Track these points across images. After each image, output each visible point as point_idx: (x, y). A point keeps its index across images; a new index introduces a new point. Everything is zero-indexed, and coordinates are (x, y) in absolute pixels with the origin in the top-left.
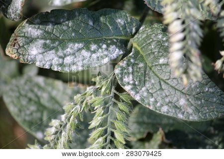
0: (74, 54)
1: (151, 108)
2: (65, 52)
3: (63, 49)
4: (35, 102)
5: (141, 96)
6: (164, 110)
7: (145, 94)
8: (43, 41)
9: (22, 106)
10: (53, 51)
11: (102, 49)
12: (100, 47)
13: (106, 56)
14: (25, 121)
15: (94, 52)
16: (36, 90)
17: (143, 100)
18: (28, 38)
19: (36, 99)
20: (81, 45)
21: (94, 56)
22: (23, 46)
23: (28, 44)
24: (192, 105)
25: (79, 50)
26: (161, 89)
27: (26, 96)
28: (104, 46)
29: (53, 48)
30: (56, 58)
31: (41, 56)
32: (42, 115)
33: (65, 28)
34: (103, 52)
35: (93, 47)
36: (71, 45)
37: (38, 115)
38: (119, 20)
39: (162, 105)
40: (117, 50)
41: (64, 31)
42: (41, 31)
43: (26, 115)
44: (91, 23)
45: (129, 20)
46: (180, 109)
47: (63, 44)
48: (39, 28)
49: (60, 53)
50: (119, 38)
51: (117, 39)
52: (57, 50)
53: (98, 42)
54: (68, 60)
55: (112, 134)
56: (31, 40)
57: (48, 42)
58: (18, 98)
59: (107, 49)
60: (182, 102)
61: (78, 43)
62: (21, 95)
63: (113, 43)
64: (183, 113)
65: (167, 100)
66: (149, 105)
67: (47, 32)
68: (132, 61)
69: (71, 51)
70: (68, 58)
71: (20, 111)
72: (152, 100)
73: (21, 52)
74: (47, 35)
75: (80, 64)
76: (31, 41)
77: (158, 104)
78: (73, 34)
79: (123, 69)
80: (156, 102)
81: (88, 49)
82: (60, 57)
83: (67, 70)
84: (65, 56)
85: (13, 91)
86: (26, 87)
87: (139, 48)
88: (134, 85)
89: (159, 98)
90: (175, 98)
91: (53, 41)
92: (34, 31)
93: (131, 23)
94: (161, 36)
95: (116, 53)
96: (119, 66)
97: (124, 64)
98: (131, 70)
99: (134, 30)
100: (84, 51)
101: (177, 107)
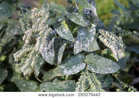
0: (75, 69)
1: (103, 74)
3: (72, 68)
5: (98, 72)
6: (106, 73)
7: (99, 71)
8: (66, 69)
10: (70, 70)
12: (80, 65)
13: (83, 66)
15: (79, 66)
17: (99, 73)
26: (102, 68)
28: (81, 64)
31: (68, 72)
33: (70, 63)
35: (79, 65)
36: (73, 67)
49: (72, 70)
51: (82, 61)
53: (79, 63)
54: (75, 70)
55: (97, 84)
60: (110, 69)
61: (75, 65)
64: (111, 72)
65: (106, 70)
67: (66, 66)
70: (74, 70)
72: (102, 72)
73: (62, 73)
74: (66, 67)
75: (78, 70)
76: (63, 70)
77: (104, 72)
78: (72, 64)
79: (89, 67)
80: (103, 72)
81: (78, 66)
82: (72, 71)
83: (76, 73)
85: (48, 89)
86: (52, 87)
87: (89, 61)
88: (95, 70)
89: (103, 70)
90: (108, 69)
91: (68, 67)
92: (63, 67)
93: (82, 56)
94: (94, 56)
95: (85, 64)
96: (88, 67)
97: (89, 66)
98: (91, 67)
99: (84, 58)
100: (77, 67)
101: (109, 71)
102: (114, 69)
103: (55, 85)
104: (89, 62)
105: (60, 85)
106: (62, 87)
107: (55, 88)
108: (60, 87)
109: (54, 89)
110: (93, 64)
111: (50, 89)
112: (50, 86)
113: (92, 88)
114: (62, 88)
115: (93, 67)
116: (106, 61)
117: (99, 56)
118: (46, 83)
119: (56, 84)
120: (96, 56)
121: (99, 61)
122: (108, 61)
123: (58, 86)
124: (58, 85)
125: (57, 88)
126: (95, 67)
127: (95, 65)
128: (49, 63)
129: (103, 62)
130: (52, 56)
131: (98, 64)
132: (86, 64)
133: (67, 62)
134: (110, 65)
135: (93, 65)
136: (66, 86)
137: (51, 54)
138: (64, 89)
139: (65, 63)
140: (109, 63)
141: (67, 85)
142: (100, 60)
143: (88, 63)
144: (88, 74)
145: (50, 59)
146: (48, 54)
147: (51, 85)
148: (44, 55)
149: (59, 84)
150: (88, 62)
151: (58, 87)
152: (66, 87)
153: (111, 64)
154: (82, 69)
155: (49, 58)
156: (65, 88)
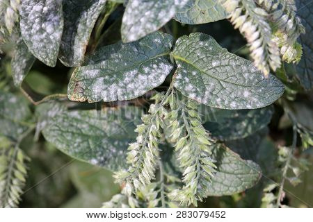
0: (133, 81)
1: (221, 107)
2: (125, 81)
3: (122, 80)
4: (79, 134)
5: (207, 99)
6: (233, 105)
8: (102, 79)
9: (68, 141)
10: (114, 85)
11: (154, 69)
12: (152, 68)
13: (161, 74)
14: (76, 153)
15: (148, 74)
16: (75, 124)
17: (210, 103)
18: (88, 80)
19: (78, 131)
20: (135, 72)
21: (151, 77)
22: (87, 89)
23: (90, 85)
24: (255, 94)
25: (136, 76)
26: (223, 88)
27: (68, 132)
28: (155, 66)
29: (113, 82)
30: (119, 90)
31: (105, 92)
32: (88, 144)
33: (117, 61)
34: (156, 72)
35: (146, 70)
36: (127, 74)
37: (85, 144)
38: (156, 40)
39: (230, 102)
40: (167, 66)
41: (117, 64)
42: (97, 71)
43: (74, 148)
44: (136, 50)
45: (164, 37)
46: (246, 100)
47: (120, 75)
48: (95, 68)
49: (121, 84)
50: (161, 55)
51: (161, 57)
52: (117, 82)
53: (147, 64)
56: (91, 81)
57: (107, 77)
58: (62, 135)
59: (158, 68)
60: (246, 94)
62: (62, 131)
63: (160, 61)
64: (250, 104)
65: (233, 96)
66: (218, 105)
68: (185, 71)
69: (130, 79)
70: (129, 86)
71: (68, 145)
72: (219, 100)
73: (87, 94)
74: (103, 72)
77: (226, 102)
78: (126, 64)
79: (181, 81)
80: (223, 101)
81: (142, 72)
82: (123, 87)
84: (126, 85)
85: (54, 130)
86: (66, 124)
87: (184, 59)
88: (196, 92)
89: (225, 97)
90: (239, 93)
91: (111, 76)
92: (91, 72)
93: (166, 39)
94: (201, 43)
95: (167, 69)
96: (176, 80)
97: (179, 77)
98: (187, 80)
99: (171, 45)
100: (140, 76)
101: (243, 100)
102: (261, 97)
103: (77, 120)
104: (184, 63)
105: (92, 121)
106: (98, 129)
107: (77, 129)
108: (92, 127)
109: (73, 133)
110: (194, 69)
111: (60, 130)
112: (60, 120)
113: (179, 151)
114: (98, 132)
115: (193, 80)
116: (237, 66)
117: (219, 46)
118: (54, 105)
119: (79, 117)
120: (210, 45)
121: (214, 64)
122: (245, 68)
123: (87, 123)
124: (87, 120)
125: (83, 131)
126: (201, 80)
127: (200, 73)
128: (41, 59)
129: (228, 68)
130: (51, 37)
131: (210, 72)
132: (171, 67)
133: (107, 58)
134: (250, 82)
135: (194, 73)
136: (111, 126)
137: (49, 29)
138: (105, 134)
139: (100, 61)
140: (246, 75)
141: (118, 122)
142: (218, 59)
143: (179, 66)
144: (171, 104)
145: (44, 47)
146: (42, 31)
147: (64, 118)
148: (27, 30)
149: (89, 117)
150: (180, 61)
151: (85, 126)
152: (114, 129)
153: (254, 78)
154: (155, 85)
155: (41, 45)
156: (110, 131)
